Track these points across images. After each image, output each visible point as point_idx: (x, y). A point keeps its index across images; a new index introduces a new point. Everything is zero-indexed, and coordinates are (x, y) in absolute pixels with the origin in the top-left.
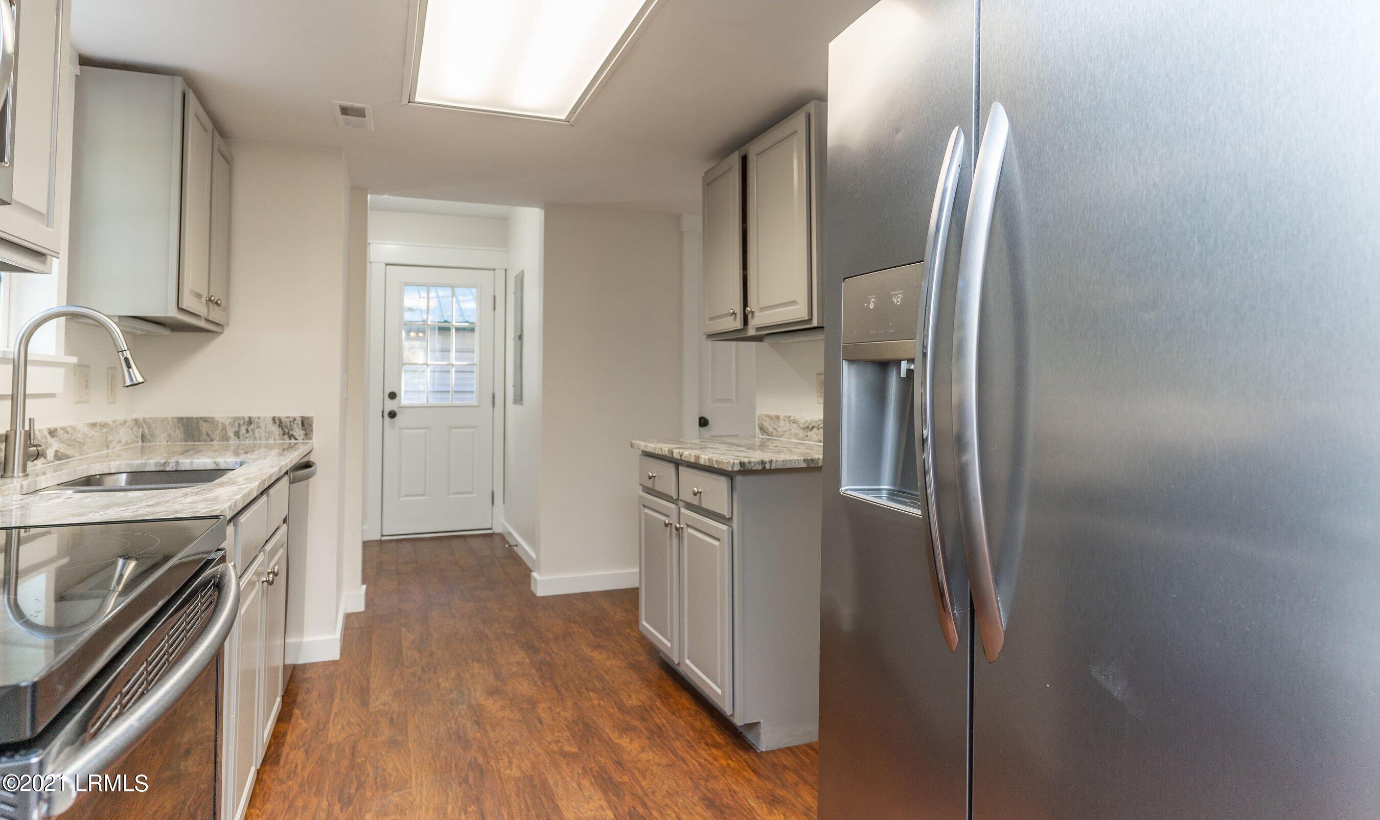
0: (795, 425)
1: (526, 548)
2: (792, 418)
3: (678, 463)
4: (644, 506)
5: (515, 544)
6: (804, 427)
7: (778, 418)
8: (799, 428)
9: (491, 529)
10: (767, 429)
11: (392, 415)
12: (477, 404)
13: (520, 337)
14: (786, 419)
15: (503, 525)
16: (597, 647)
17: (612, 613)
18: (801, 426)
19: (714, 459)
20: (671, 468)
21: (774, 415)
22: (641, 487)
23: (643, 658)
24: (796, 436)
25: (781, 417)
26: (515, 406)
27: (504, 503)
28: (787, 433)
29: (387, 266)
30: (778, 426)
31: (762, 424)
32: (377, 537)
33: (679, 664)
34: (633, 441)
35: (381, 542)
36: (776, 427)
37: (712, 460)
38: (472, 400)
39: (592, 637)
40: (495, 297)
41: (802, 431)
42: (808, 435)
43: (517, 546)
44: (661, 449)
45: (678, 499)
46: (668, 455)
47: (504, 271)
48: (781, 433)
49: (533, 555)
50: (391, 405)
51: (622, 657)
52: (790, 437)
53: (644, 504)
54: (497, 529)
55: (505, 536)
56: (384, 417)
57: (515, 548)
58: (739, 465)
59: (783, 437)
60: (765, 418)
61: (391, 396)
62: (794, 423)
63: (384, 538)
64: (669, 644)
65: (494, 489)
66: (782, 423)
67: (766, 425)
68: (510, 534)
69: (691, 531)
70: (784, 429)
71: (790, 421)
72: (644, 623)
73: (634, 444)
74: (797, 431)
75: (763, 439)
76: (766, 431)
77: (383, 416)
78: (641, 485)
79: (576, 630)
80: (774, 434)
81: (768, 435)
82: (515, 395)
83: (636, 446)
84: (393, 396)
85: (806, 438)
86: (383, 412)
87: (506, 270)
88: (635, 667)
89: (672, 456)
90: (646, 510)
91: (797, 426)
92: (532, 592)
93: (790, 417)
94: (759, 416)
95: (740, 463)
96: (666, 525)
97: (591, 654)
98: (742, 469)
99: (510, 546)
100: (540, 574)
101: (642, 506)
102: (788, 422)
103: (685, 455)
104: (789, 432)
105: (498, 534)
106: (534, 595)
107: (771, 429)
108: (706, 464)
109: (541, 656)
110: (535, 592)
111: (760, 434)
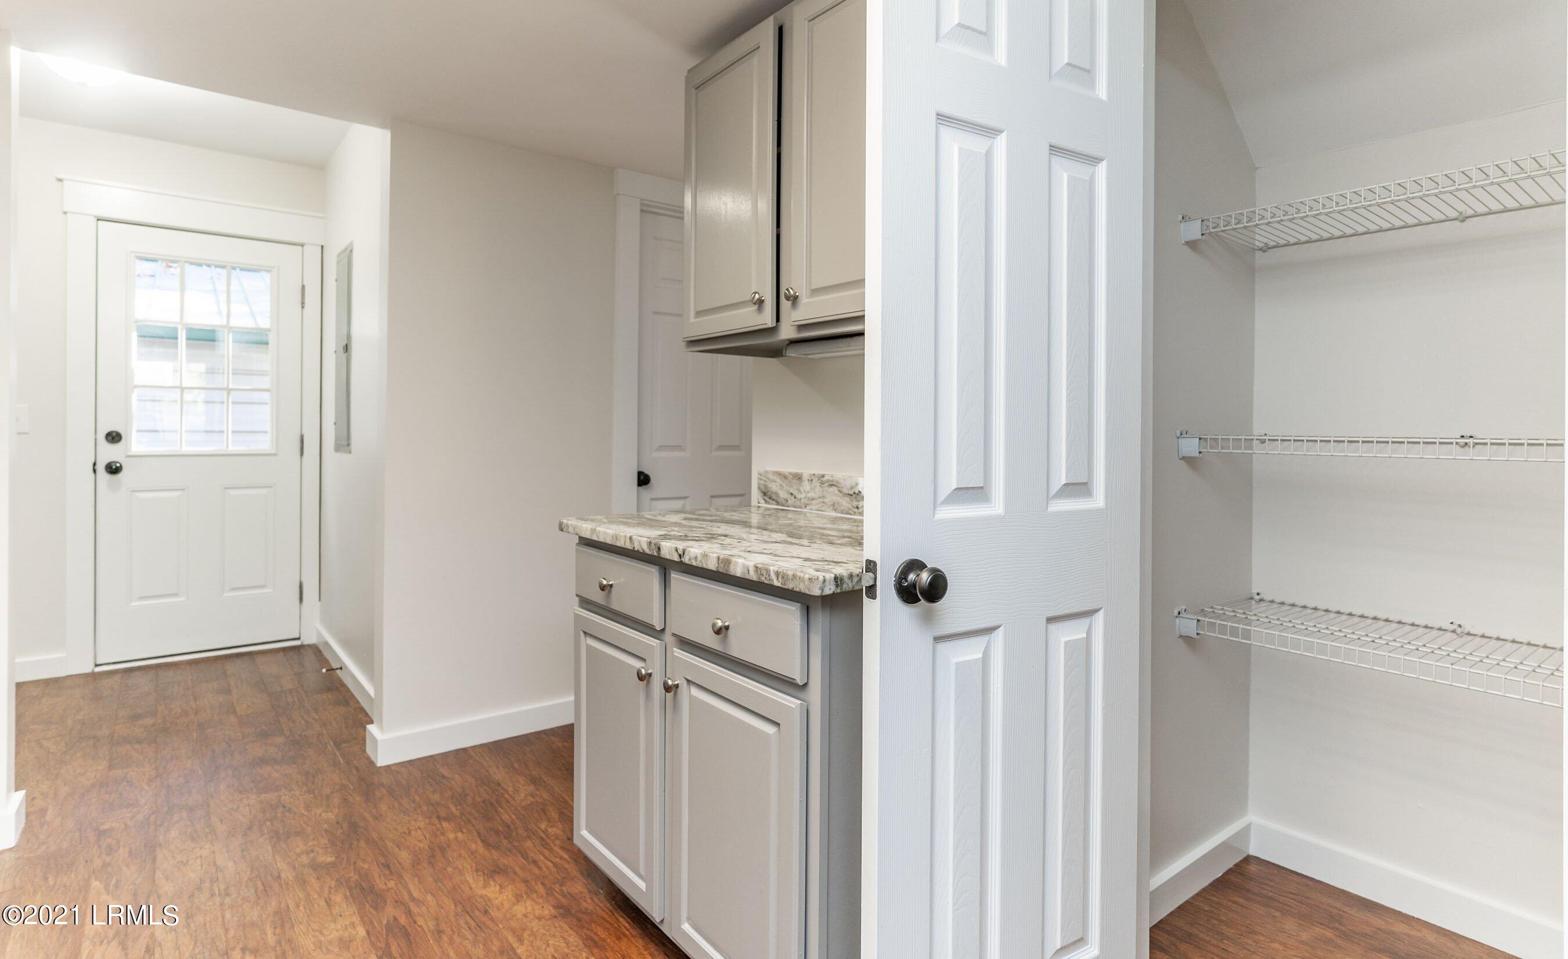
0: (834, 489)
1: (354, 671)
2: (826, 478)
3: (665, 566)
4: (585, 633)
5: (339, 667)
6: (852, 493)
7: (798, 477)
8: (841, 495)
9: (299, 639)
10: (777, 494)
11: (113, 469)
12: (273, 452)
13: (347, 348)
14: (815, 480)
15: (319, 634)
16: (494, 872)
17: (511, 789)
18: (846, 491)
19: (771, 568)
20: (653, 574)
21: (790, 474)
22: (577, 599)
23: (579, 887)
24: (834, 506)
25: (805, 477)
26: (338, 455)
27: (320, 600)
28: (814, 502)
29: (99, 222)
30: (799, 491)
31: (766, 486)
32: (88, 668)
33: (662, 921)
34: (565, 521)
35: (93, 676)
36: (795, 493)
37: (768, 571)
38: (264, 444)
39: (481, 849)
40: (303, 287)
41: (847, 499)
42: (859, 506)
43: (341, 668)
44: (631, 538)
45: (663, 630)
46: (647, 551)
47: (320, 248)
48: (802, 501)
49: (371, 690)
50: (110, 453)
51: (541, 889)
52: (823, 509)
53: (585, 631)
54: (309, 639)
55: (321, 648)
56: (97, 471)
57: (338, 671)
58: (833, 583)
59: (808, 507)
60: (772, 477)
61: (110, 438)
62: (832, 485)
63: (98, 669)
64: (642, 885)
65: (303, 579)
66: (806, 486)
67: (774, 487)
68: (326, 644)
69: (695, 692)
70: (811, 495)
71: (822, 483)
72: (585, 833)
73: (568, 526)
74: (837, 499)
75: (767, 509)
76: (774, 497)
77: (95, 471)
78: (577, 595)
79: (451, 836)
80: (790, 502)
81: (778, 503)
82: (337, 439)
83: (571, 530)
84: (114, 437)
85: (856, 510)
86: (95, 464)
87: (322, 247)
88: (566, 911)
89: (659, 554)
90: (591, 642)
91: (837, 491)
92: (368, 758)
93: (823, 476)
94: (760, 474)
95: (836, 578)
96: (641, 677)
97: (483, 892)
98: (839, 591)
99: (331, 670)
100: (381, 728)
101: (582, 634)
102: (818, 484)
103: (693, 556)
104: (821, 500)
105: (309, 646)
106: (372, 763)
107: (783, 495)
108: (747, 577)
109: (390, 911)
110: (373, 758)
111: (763, 501)
